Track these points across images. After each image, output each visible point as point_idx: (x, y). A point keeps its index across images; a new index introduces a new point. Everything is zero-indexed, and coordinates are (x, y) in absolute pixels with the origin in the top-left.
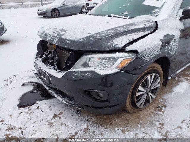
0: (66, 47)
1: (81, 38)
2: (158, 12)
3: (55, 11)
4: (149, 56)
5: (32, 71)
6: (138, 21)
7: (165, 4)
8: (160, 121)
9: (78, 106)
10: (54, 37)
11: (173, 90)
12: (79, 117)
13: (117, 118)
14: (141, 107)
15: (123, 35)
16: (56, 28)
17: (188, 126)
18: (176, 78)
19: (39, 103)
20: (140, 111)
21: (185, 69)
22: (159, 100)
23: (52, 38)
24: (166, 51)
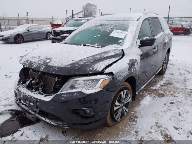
0: (54, 73)
1: (67, 64)
2: (122, 42)
3: (18, 37)
4: (121, 77)
5: (6, 99)
6: (109, 50)
7: (127, 36)
8: (135, 129)
9: (66, 126)
10: (40, 65)
11: (140, 103)
12: (66, 137)
13: (100, 133)
14: (119, 120)
15: (101, 61)
16: (40, 57)
17: (156, 130)
18: (141, 93)
19: (23, 130)
20: (118, 123)
21: (146, 85)
22: (131, 113)
23: (39, 65)
24: (133, 72)
